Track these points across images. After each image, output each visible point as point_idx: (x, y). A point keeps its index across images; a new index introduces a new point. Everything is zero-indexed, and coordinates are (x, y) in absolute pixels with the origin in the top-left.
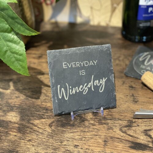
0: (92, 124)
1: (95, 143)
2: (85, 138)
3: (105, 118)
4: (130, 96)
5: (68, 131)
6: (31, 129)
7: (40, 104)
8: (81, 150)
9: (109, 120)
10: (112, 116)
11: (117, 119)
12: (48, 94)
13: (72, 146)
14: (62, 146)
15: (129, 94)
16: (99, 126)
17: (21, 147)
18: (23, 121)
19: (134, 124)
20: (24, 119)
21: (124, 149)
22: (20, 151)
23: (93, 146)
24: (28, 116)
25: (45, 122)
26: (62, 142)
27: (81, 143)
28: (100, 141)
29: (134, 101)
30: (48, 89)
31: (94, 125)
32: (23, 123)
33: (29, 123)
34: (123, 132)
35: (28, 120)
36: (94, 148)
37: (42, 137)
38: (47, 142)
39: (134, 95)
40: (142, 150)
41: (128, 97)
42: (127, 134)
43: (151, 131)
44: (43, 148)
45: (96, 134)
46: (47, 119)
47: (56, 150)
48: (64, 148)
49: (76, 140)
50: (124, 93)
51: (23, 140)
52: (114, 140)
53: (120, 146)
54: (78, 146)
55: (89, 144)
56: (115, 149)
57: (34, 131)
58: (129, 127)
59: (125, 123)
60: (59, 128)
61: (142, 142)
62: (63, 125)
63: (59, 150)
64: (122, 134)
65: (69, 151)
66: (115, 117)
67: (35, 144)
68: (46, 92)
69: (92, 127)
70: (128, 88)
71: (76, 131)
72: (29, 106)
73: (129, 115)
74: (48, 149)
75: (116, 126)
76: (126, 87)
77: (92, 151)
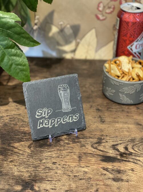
0: (66, 143)
1: (71, 159)
2: (62, 155)
3: (78, 137)
4: (98, 117)
5: (46, 150)
6: (12, 151)
7: (18, 128)
8: (59, 166)
9: (81, 139)
10: (83, 135)
11: (88, 137)
12: (25, 120)
13: (51, 163)
14: (42, 164)
15: (97, 116)
16: (73, 144)
17: (5, 167)
18: (4, 145)
19: (103, 141)
20: (5, 143)
21: (97, 163)
22: (3, 172)
23: (69, 162)
24: (8, 140)
25: (24, 144)
26: (41, 161)
27: (58, 160)
28: (75, 157)
29: (101, 121)
30: (24, 115)
31: (68, 144)
32: (4, 146)
33: (10, 146)
34: (95, 148)
35: (8, 143)
36: (70, 163)
37: (23, 158)
38: (28, 161)
39: (101, 116)
40: (112, 162)
41: (96, 118)
42: (98, 150)
43: (118, 146)
44: (25, 167)
45: (71, 151)
46: (25, 142)
47: (37, 168)
48: (44, 165)
49: (53, 157)
50: (92, 115)
51: (5, 161)
52: (87, 156)
53: (93, 160)
54: (56, 163)
55: (66, 161)
56: (89, 163)
57: (15, 152)
58: (99, 144)
59: (95, 140)
60: (38, 149)
61: (112, 155)
62: (41, 146)
63: (40, 168)
64: (94, 150)
65: (48, 167)
66: (87, 136)
67: (16, 164)
68: (23, 118)
69: (67, 145)
70: (95, 111)
71: (53, 150)
72: (8, 132)
73: (98, 133)
74: (29, 167)
75: (88, 144)
76: (94, 110)
77: (69, 166)
